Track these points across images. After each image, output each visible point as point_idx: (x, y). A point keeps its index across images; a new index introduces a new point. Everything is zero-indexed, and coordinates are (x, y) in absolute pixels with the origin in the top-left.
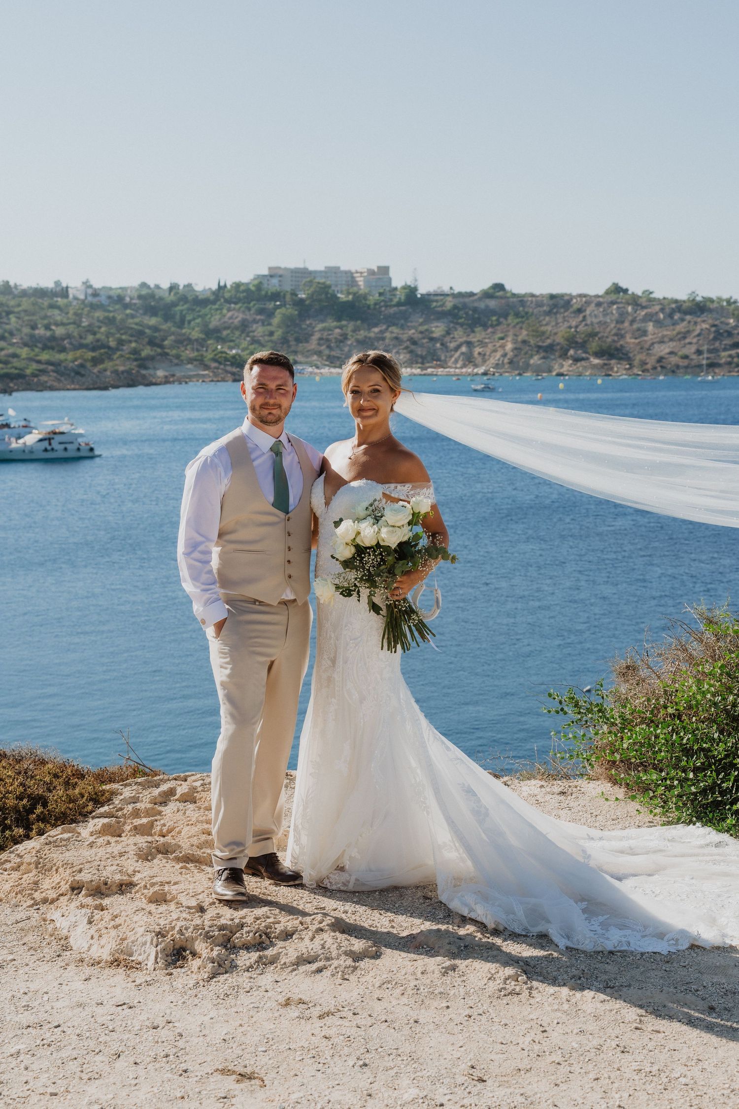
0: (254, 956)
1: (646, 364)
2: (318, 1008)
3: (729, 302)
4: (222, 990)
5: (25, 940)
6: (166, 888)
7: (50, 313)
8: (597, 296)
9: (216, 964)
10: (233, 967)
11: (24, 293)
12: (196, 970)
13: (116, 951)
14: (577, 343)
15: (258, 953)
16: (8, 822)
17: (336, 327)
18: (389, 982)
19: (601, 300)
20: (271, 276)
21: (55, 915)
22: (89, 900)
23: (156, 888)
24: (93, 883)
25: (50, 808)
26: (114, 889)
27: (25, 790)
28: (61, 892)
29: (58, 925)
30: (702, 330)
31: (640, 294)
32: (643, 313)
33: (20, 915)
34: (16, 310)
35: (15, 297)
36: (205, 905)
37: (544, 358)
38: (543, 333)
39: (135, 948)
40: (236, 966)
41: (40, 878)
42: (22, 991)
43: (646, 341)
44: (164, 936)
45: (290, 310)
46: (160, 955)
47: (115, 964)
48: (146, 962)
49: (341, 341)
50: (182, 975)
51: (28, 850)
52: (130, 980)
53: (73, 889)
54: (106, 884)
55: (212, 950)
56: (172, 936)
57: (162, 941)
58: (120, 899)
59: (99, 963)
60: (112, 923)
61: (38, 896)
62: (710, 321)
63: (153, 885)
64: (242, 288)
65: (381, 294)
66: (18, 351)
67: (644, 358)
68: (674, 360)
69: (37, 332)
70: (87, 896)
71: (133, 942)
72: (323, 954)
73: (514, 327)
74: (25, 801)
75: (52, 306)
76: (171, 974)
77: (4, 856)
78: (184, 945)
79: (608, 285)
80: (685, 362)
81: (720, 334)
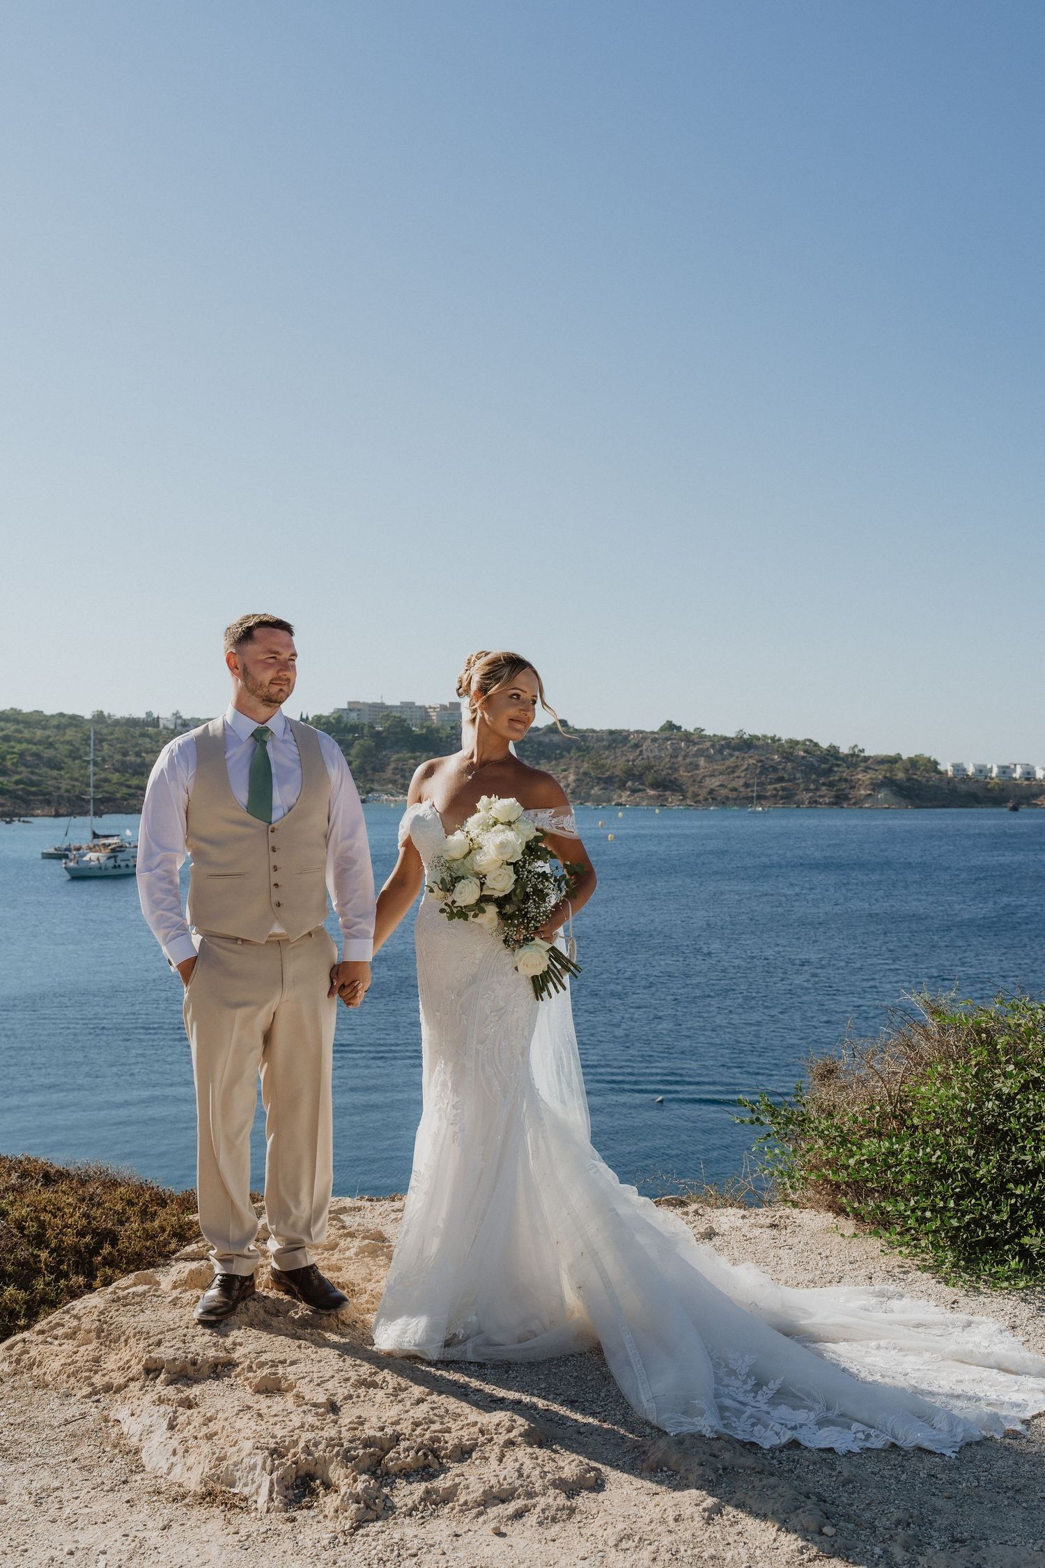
0: (420, 1488)
1: (698, 795)
3: (773, 739)
4: (374, 1552)
5: (77, 1453)
6: (280, 1371)
7: (141, 741)
8: (653, 733)
9: (362, 1505)
10: (388, 1510)
11: (117, 723)
12: (332, 1514)
13: (211, 1477)
14: (634, 775)
15: (424, 1485)
16: (64, 1267)
17: (411, 758)
18: (629, 1537)
19: (656, 736)
20: (350, 710)
21: (121, 1411)
22: (170, 1392)
23: (266, 1371)
24: (177, 1363)
25: (121, 1246)
26: (206, 1370)
27: (89, 1223)
28: (131, 1375)
29: (125, 1430)
30: (749, 765)
31: (692, 731)
32: (695, 749)
33: (73, 1411)
34: (109, 738)
35: (108, 726)
36: (338, 1399)
37: (604, 789)
38: (603, 766)
39: (238, 1474)
40: (393, 1508)
41: (103, 1352)
42: (66, 1550)
43: (698, 775)
44: (281, 1456)
45: (368, 742)
46: (276, 1489)
47: (208, 1499)
48: (254, 1498)
50: (310, 1521)
51: (88, 1309)
52: (231, 1529)
53: (148, 1371)
54: (194, 1363)
55: (355, 1480)
56: (294, 1455)
57: (281, 1464)
58: (214, 1387)
59: (184, 1497)
60: (205, 1430)
61: (98, 1380)
62: (757, 757)
63: (262, 1365)
64: (323, 720)
65: (452, 728)
66: (110, 776)
67: (696, 790)
68: (724, 792)
69: (128, 758)
70: (169, 1383)
71: (235, 1464)
72: (522, 1486)
73: (576, 759)
74: (88, 1239)
75: (143, 735)
76: (294, 1520)
77: (55, 1317)
78: (312, 1469)
79: (663, 722)
80: (735, 794)
81: (766, 768)
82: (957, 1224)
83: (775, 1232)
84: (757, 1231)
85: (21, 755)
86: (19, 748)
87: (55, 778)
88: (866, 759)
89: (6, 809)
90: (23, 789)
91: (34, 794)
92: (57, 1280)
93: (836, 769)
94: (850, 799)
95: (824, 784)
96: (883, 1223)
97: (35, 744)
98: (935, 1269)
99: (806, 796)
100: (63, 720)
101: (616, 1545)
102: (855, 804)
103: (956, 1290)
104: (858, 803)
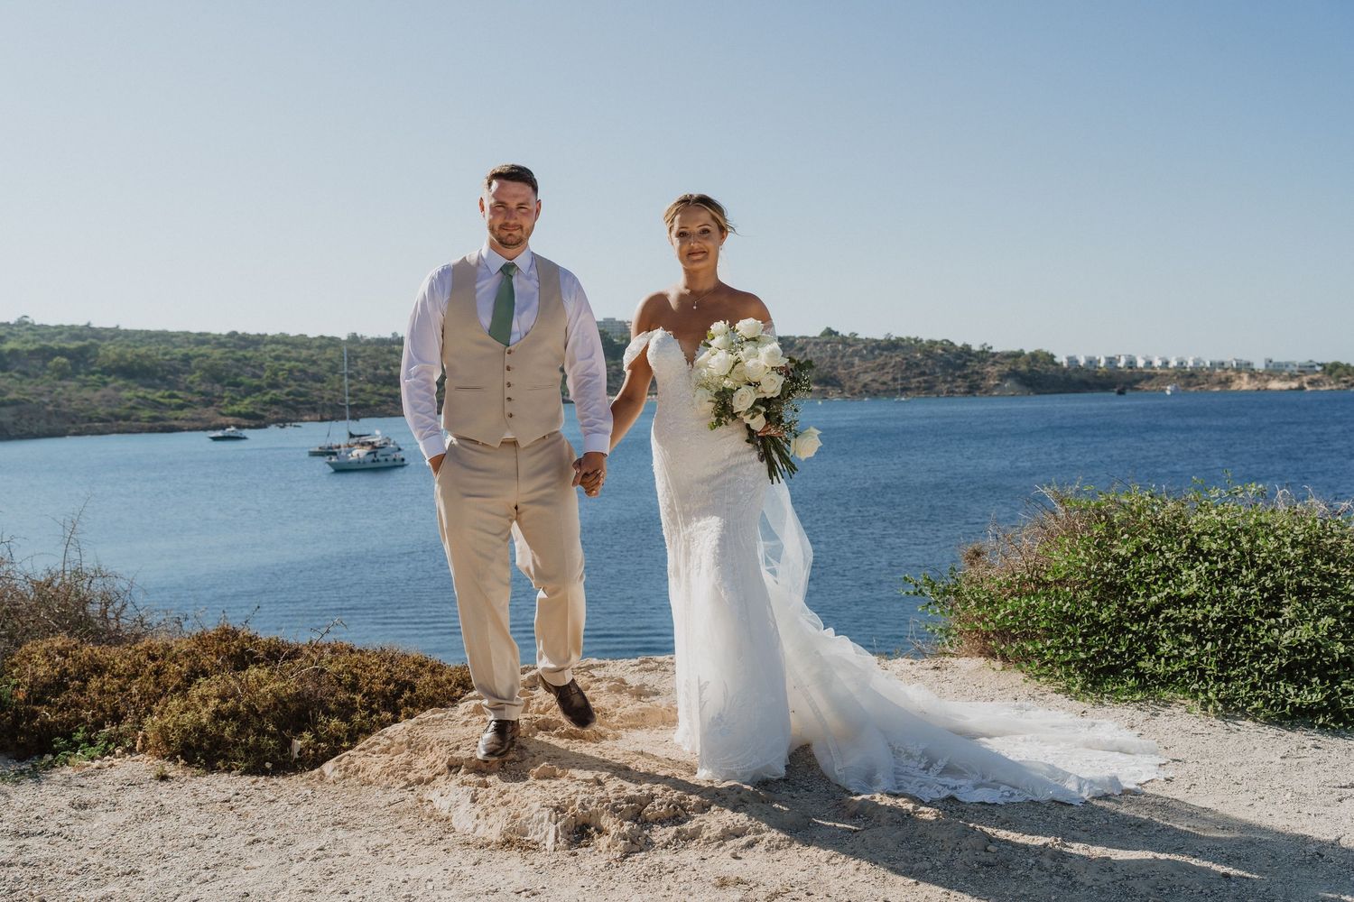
0: (672, 831)
1: (854, 389)
2: (762, 888)
3: (916, 340)
4: (641, 871)
5: (401, 823)
6: (555, 763)
7: (388, 357)
8: (815, 338)
9: (628, 841)
10: (648, 845)
11: (369, 342)
12: (605, 849)
13: (509, 830)
15: (675, 828)
16: (375, 706)
19: (818, 340)
21: (434, 795)
22: (472, 777)
23: (543, 764)
24: (473, 760)
25: (418, 692)
27: (392, 676)
28: (437, 771)
29: (437, 806)
30: (896, 362)
31: (848, 335)
32: (850, 350)
33: (394, 796)
34: (363, 355)
35: (361, 345)
36: (602, 778)
39: (530, 827)
40: (652, 843)
41: (413, 758)
42: (401, 880)
43: (853, 372)
44: (563, 812)
46: (560, 834)
47: (507, 845)
48: (544, 842)
49: (617, 375)
50: (588, 855)
51: (398, 732)
53: (450, 767)
55: (622, 825)
56: (573, 810)
57: (562, 817)
59: (488, 845)
60: (500, 800)
61: (411, 776)
62: (903, 356)
66: (364, 386)
67: (852, 384)
68: (875, 385)
69: (378, 372)
70: (467, 773)
71: (527, 819)
72: (751, 825)
74: (392, 687)
75: (390, 352)
76: (576, 854)
77: (372, 739)
78: (587, 821)
79: (823, 329)
80: (885, 387)
81: (910, 365)
82: (1084, 657)
83: (937, 672)
84: (922, 673)
85: (290, 371)
86: (288, 365)
87: (320, 390)
88: (994, 355)
89: (280, 416)
90: (293, 399)
91: (302, 403)
92: (370, 715)
93: (969, 364)
94: (981, 389)
95: (959, 377)
96: (1023, 658)
97: (301, 362)
98: (1068, 690)
99: (945, 387)
100: (324, 342)
101: (827, 862)
102: (986, 392)
103: (1085, 704)
104: (988, 391)
